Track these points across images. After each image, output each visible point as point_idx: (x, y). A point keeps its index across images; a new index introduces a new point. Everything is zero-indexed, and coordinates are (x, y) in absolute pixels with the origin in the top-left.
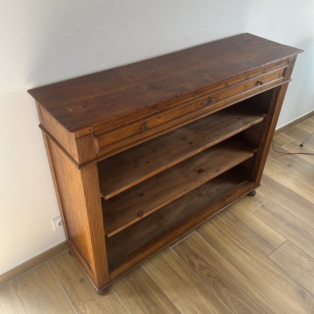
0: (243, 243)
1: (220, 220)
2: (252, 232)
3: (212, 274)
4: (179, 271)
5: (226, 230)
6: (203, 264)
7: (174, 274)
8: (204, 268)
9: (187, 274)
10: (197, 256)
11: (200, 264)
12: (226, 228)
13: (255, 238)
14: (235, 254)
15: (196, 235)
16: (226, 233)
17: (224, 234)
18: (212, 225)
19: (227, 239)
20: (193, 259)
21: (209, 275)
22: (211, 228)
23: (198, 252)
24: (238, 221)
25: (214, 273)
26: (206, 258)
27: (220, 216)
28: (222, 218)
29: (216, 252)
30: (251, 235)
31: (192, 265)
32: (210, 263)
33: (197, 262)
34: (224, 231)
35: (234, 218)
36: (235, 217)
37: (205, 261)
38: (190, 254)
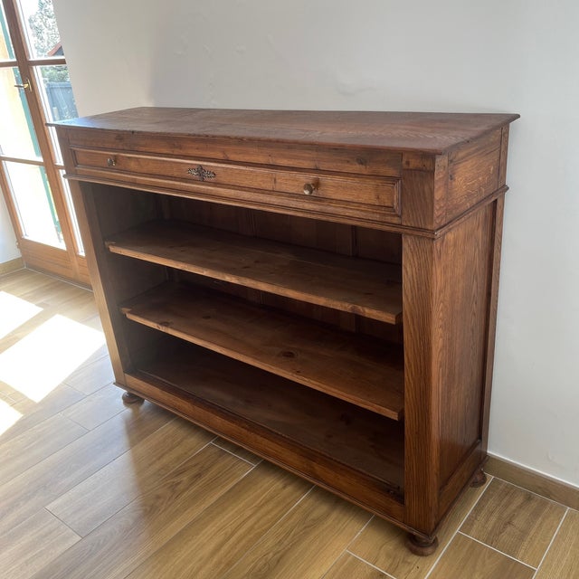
0: (244, 542)
1: (298, 498)
2: (278, 555)
3: (161, 501)
4: (165, 460)
5: (271, 510)
6: (181, 487)
7: (159, 455)
8: (174, 489)
9: (160, 470)
10: (198, 476)
11: (181, 482)
12: (279, 509)
13: (264, 561)
14: (211, 529)
16: (263, 510)
17: (260, 507)
18: (281, 486)
19: (249, 513)
20: (195, 471)
21: (158, 497)
22: (271, 485)
23: (207, 477)
24: (305, 528)
25: (162, 504)
26: (194, 488)
27: (309, 496)
28: (305, 501)
29: (212, 500)
30: (271, 554)
31: (180, 473)
32: (185, 495)
33: (185, 478)
34: (270, 506)
35: (313, 520)
36: (318, 521)
37: (188, 488)
38: (202, 467)
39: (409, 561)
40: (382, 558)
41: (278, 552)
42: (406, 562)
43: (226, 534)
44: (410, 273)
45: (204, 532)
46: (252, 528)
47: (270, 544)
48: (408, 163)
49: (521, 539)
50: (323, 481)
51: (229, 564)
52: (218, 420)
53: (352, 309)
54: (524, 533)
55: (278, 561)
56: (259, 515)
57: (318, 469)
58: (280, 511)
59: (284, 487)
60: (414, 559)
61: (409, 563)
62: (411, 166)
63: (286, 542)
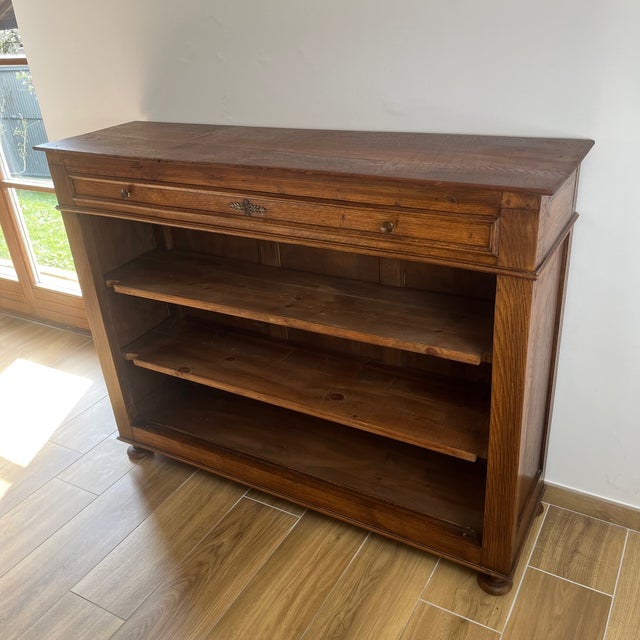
0: (309, 603)
1: (356, 548)
2: (351, 613)
3: (205, 569)
4: (196, 522)
5: (330, 565)
6: (224, 549)
7: (189, 516)
8: (216, 553)
9: (194, 533)
10: (239, 536)
11: (222, 544)
13: (336, 623)
14: (270, 592)
15: (292, 520)
16: (322, 566)
18: (334, 537)
19: (306, 571)
20: (232, 532)
21: (201, 564)
22: (323, 537)
23: (250, 535)
24: (371, 580)
25: (208, 570)
26: (239, 550)
27: (367, 544)
28: (363, 551)
29: (264, 561)
30: (343, 613)
31: (218, 534)
32: (230, 558)
33: (225, 539)
34: (328, 561)
35: (378, 571)
36: (383, 572)
37: (232, 550)
38: (241, 525)
39: (487, 603)
40: (460, 604)
41: (350, 610)
42: (484, 604)
43: (288, 596)
44: (504, 314)
45: (263, 597)
46: (314, 587)
47: (338, 602)
48: (508, 202)
49: (591, 567)
50: (385, 529)
51: (300, 630)
52: (255, 472)
53: (427, 350)
54: (592, 560)
55: (352, 620)
56: (318, 571)
57: (381, 517)
58: (340, 565)
59: (338, 538)
60: (491, 599)
61: (488, 605)
62: (512, 205)
63: (355, 598)
